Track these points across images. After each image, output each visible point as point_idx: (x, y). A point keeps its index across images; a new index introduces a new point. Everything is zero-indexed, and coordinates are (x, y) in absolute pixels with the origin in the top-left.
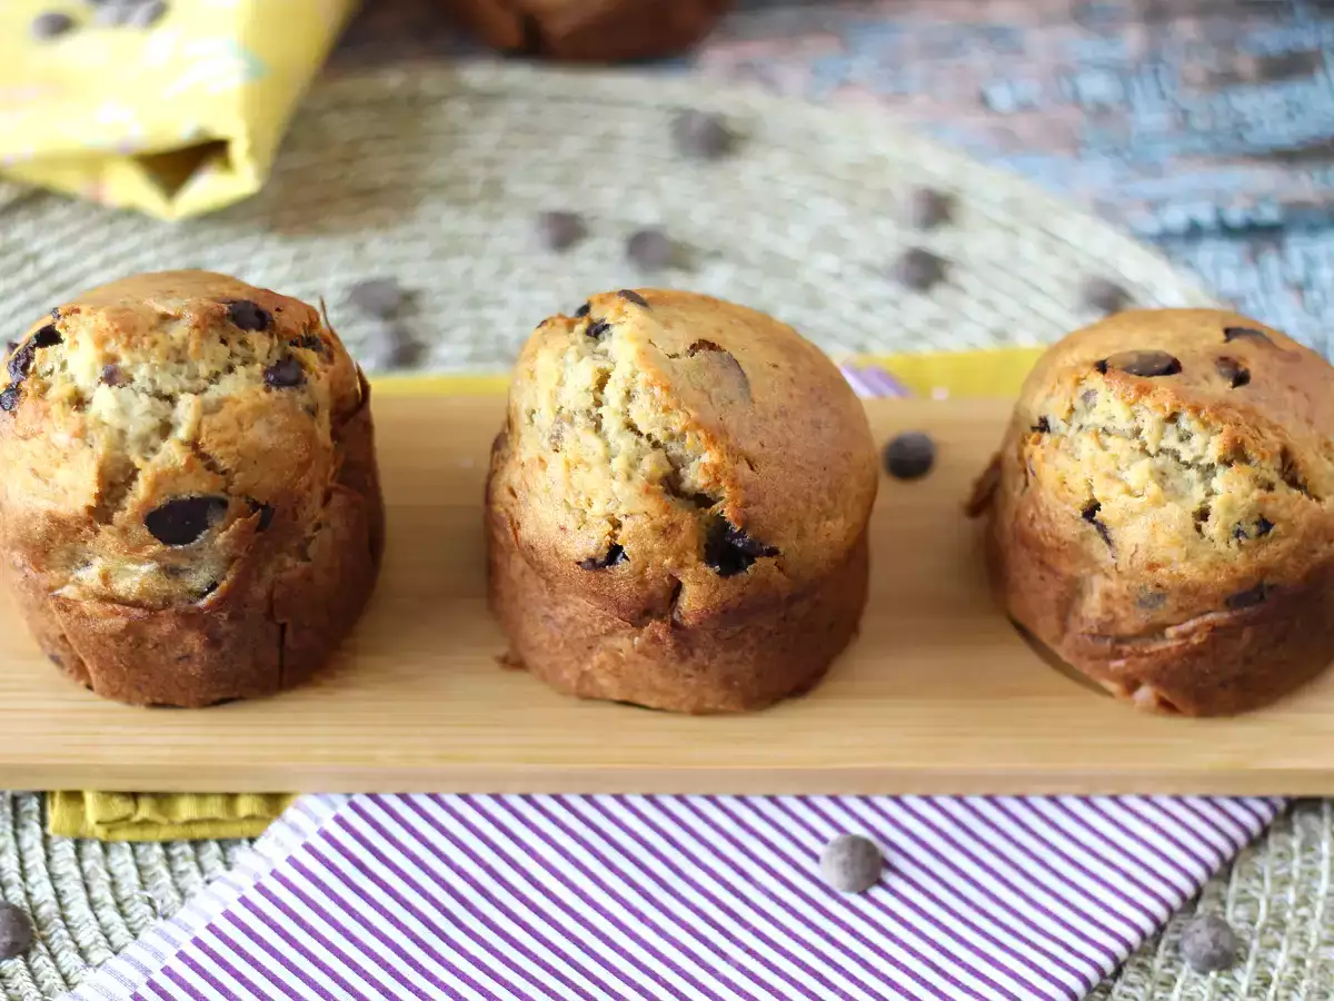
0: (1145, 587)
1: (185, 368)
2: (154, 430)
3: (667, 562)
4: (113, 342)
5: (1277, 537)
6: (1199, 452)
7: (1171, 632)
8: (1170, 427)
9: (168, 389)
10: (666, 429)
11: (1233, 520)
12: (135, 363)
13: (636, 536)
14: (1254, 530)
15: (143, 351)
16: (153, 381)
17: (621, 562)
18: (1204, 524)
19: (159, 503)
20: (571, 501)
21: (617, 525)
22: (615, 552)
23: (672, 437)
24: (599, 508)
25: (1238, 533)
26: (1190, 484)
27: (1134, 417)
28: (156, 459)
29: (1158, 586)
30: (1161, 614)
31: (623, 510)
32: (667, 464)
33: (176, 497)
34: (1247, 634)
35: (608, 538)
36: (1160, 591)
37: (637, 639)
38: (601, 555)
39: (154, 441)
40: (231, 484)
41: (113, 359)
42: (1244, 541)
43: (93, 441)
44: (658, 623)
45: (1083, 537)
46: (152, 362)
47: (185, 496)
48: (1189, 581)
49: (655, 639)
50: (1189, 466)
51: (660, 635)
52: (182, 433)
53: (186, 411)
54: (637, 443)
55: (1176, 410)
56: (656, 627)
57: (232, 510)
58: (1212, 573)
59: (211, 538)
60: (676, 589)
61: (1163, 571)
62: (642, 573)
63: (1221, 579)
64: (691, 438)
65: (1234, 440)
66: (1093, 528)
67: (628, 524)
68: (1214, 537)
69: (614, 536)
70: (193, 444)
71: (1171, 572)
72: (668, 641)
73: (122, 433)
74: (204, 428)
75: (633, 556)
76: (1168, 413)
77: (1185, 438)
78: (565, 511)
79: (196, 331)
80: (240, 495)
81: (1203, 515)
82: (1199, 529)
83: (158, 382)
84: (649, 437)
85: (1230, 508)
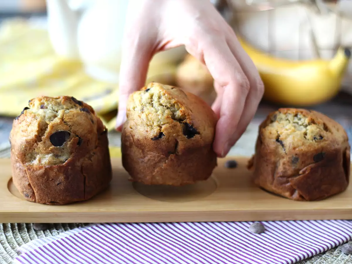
0: (293, 156)
1: (60, 107)
2: (52, 116)
3: (174, 135)
4: (43, 100)
5: (325, 140)
6: (303, 122)
7: (301, 172)
8: (296, 118)
9: (56, 109)
10: (170, 104)
11: (313, 135)
12: (48, 104)
13: (166, 129)
14: (319, 138)
15: (50, 102)
16: (52, 108)
17: (163, 137)
18: (306, 136)
19: (53, 132)
20: (148, 123)
21: (161, 127)
22: (161, 134)
23: (171, 106)
24: (155, 124)
25: (315, 138)
26: (302, 129)
27: (286, 116)
28: (53, 122)
29: (296, 154)
30: (298, 166)
31: (162, 123)
32: (171, 112)
33: (57, 131)
34: (320, 171)
35: (159, 131)
36: (297, 156)
37: (167, 161)
38: (157, 135)
39: (52, 118)
40: (71, 129)
41: (44, 103)
42: (316, 140)
43: (37, 118)
44: (172, 155)
45: (277, 148)
46: (52, 103)
47: (60, 131)
48: (304, 151)
49: (172, 160)
50: (301, 125)
51: (173, 158)
52: (59, 116)
53: (60, 113)
54: (163, 108)
55: (297, 113)
56: (172, 156)
57: (71, 136)
58: (309, 148)
59: (66, 144)
60: (176, 143)
61: (297, 149)
62: (168, 139)
63: (312, 149)
64: (176, 105)
65: (311, 119)
66: (279, 144)
67: (163, 127)
68: (309, 139)
69: (160, 130)
70: (62, 119)
71: (299, 149)
72: (175, 160)
73: (44, 117)
74: (65, 115)
75: (166, 134)
76: (295, 114)
77: (300, 119)
78: (147, 126)
79: (63, 99)
80: (73, 133)
81: (306, 134)
82: (305, 137)
83: (54, 108)
84: (166, 106)
85: (312, 132)
